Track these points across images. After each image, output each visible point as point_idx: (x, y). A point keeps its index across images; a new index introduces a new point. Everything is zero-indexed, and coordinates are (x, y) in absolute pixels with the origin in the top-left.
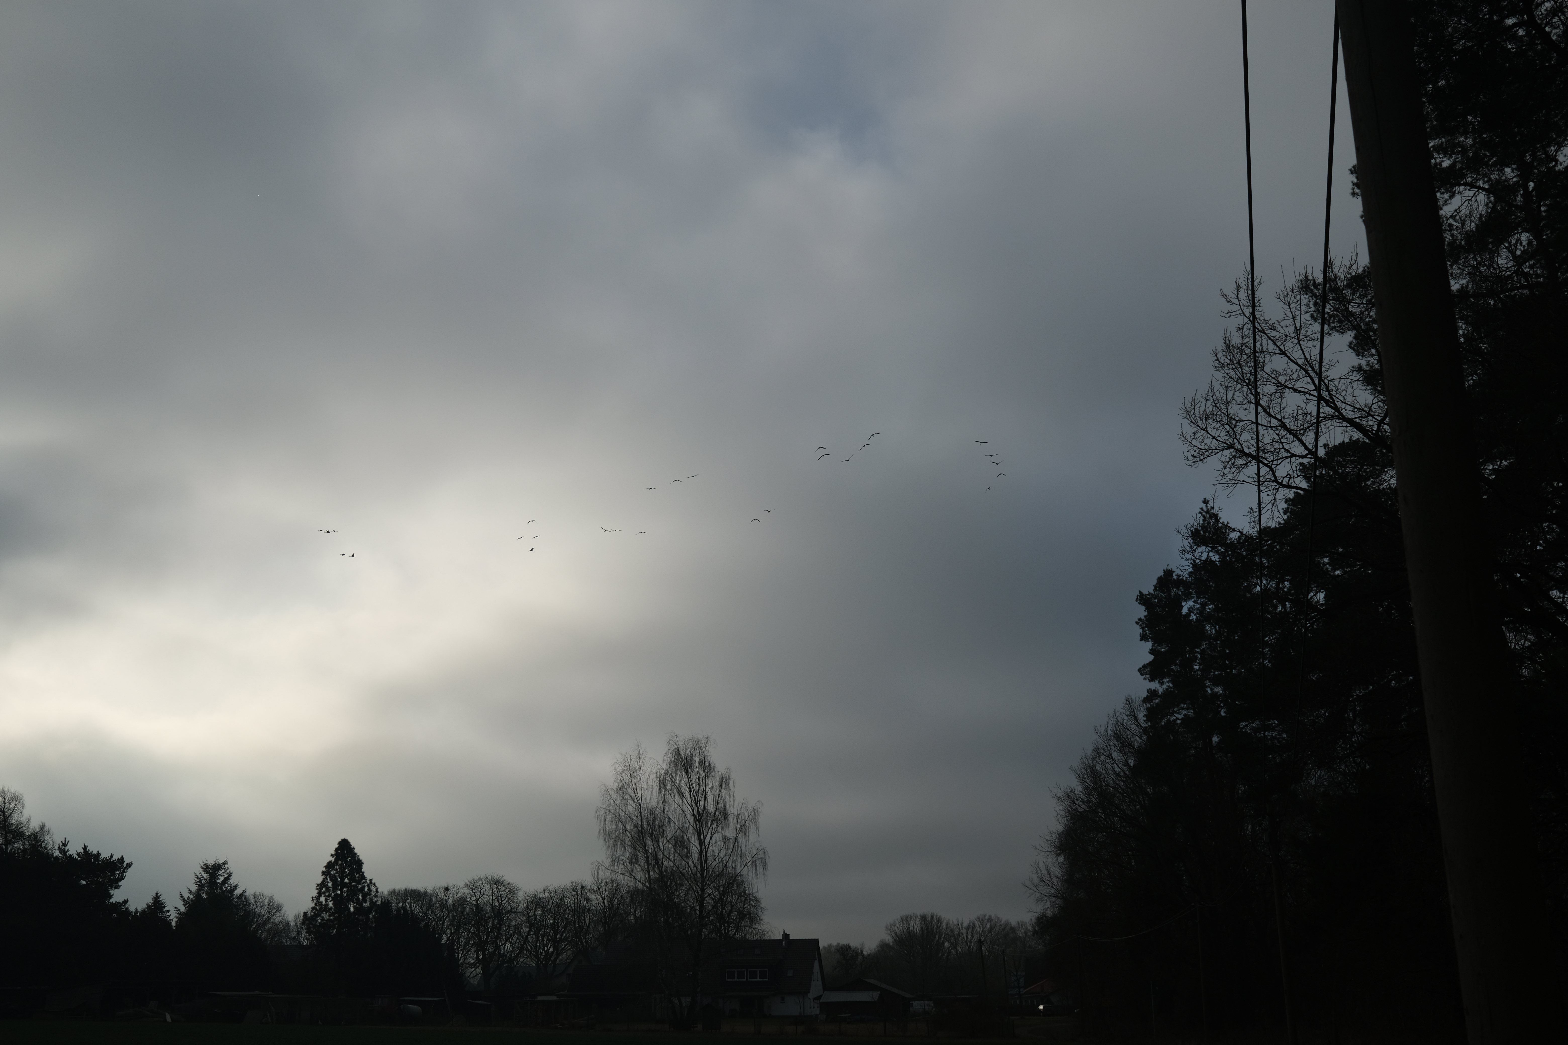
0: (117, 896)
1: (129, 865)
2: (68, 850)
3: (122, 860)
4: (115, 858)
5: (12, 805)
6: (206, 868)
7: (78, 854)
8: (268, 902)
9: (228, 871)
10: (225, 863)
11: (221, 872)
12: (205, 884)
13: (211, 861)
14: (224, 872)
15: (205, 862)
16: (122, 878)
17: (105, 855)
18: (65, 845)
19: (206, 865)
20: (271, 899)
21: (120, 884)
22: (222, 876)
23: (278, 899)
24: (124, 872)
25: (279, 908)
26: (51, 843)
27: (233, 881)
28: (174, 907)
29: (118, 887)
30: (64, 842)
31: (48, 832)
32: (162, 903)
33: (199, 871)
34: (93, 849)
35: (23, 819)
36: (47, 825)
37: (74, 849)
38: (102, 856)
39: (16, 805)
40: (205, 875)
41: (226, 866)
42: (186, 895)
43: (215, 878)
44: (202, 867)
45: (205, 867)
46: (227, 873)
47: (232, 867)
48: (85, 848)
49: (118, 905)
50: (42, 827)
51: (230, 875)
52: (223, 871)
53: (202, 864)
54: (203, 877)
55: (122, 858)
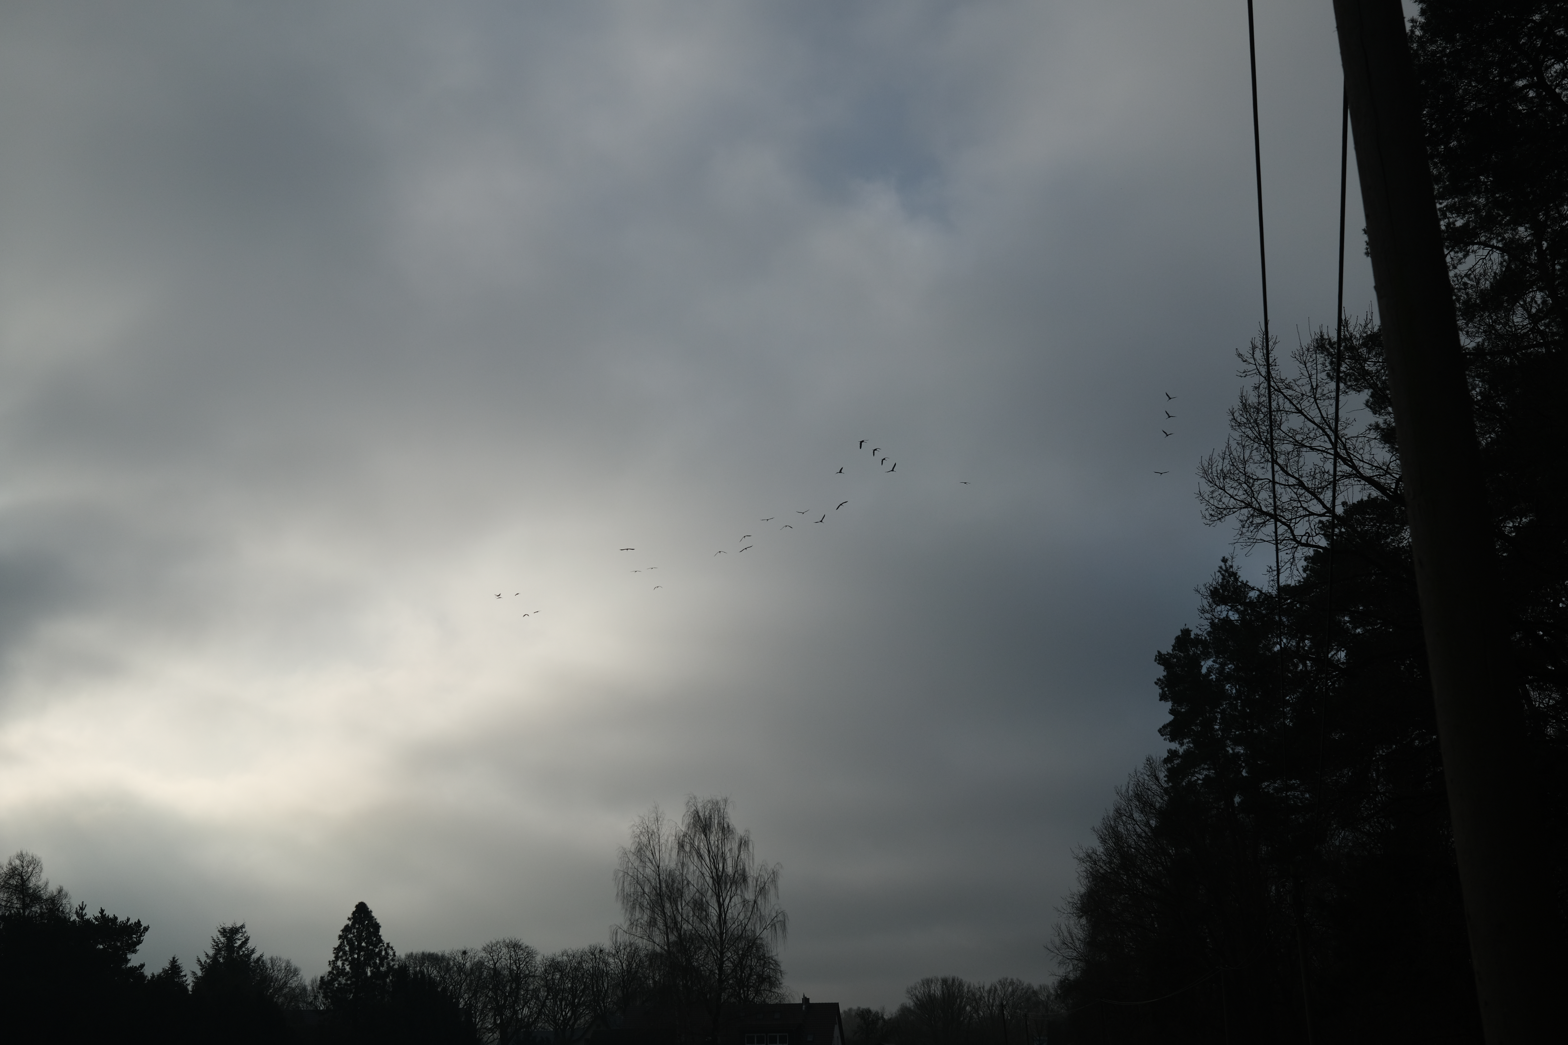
0: (134, 960)
1: (146, 929)
2: (86, 914)
3: (138, 924)
4: (133, 921)
5: (30, 869)
6: (223, 932)
7: (96, 919)
8: (285, 966)
9: (245, 935)
10: (242, 927)
11: (239, 936)
12: (223, 948)
13: (229, 925)
14: (241, 936)
15: (223, 926)
16: (139, 942)
17: (121, 918)
18: (82, 909)
19: (224, 929)
20: (288, 962)
21: (138, 947)
22: (239, 940)
23: (295, 963)
24: (141, 936)
25: (296, 972)
26: (69, 906)
27: (250, 945)
28: (191, 971)
29: (135, 951)
30: (81, 906)
31: (66, 895)
32: (179, 968)
33: (216, 935)
34: (109, 913)
35: (41, 883)
36: (65, 889)
37: (91, 913)
38: (119, 920)
39: (34, 868)
40: (222, 939)
41: (244, 930)
42: (203, 959)
43: (232, 942)
44: (219, 931)
45: (222, 930)
46: (245, 937)
47: (249, 930)
48: (102, 911)
49: (134, 969)
50: (60, 891)
51: (247, 939)
52: (241, 934)
53: (220, 928)
54: (220, 941)
55: (139, 921)
